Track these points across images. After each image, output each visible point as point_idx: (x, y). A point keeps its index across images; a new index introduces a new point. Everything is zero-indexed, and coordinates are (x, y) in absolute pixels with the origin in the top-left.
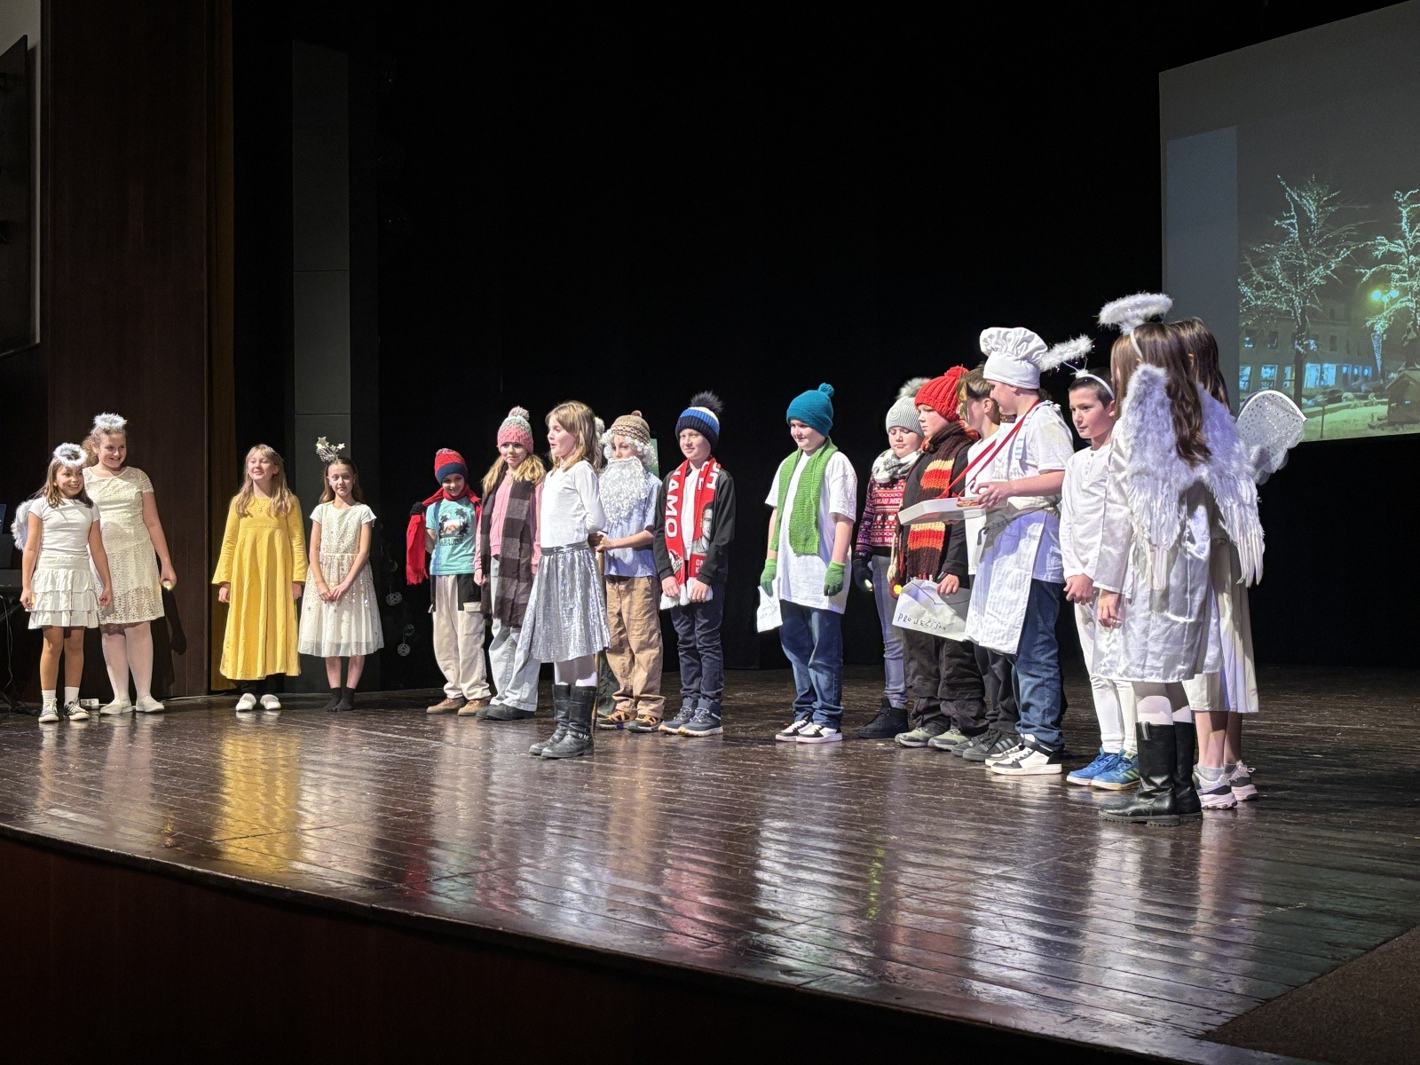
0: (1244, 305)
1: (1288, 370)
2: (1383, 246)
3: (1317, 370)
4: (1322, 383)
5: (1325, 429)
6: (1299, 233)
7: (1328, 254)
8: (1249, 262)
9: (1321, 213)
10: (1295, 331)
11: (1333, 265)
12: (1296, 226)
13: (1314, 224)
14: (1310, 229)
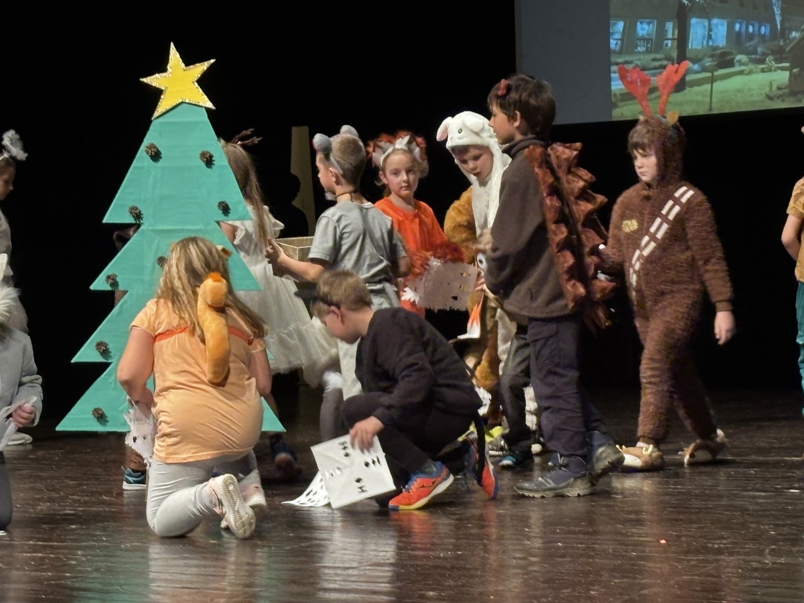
1: (670, 26)
3: (704, 27)
4: (710, 43)
5: (714, 100)
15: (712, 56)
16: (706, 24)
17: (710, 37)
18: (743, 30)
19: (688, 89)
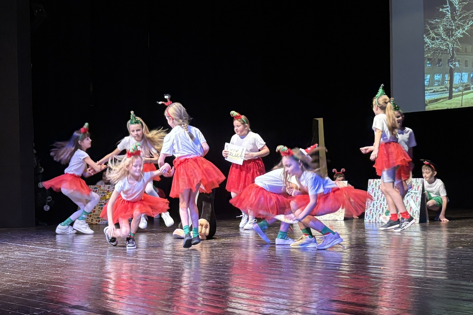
0: (426, 47)
1: (447, 76)
4: (462, 81)
5: (463, 102)
6: (451, 14)
7: (464, 23)
8: (428, 28)
9: (461, 5)
10: (449, 58)
11: (466, 28)
12: (450, 11)
13: (457, 10)
14: (456, 12)
15: (462, 86)
16: (460, 75)
17: (461, 79)
19: (453, 99)
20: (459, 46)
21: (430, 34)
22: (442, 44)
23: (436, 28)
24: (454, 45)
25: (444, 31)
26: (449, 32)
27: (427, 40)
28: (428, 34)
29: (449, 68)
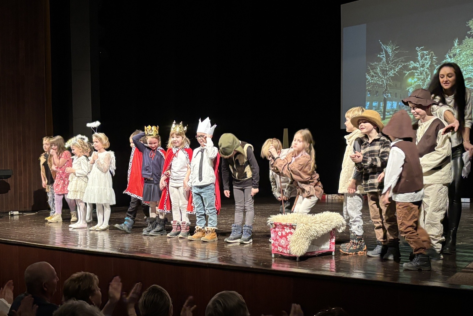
0: (367, 82)
1: (381, 103)
2: (412, 64)
3: (391, 104)
4: (392, 108)
6: (386, 59)
7: (395, 66)
8: (369, 68)
9: (393, 53)
10: (384, 91)
11: (396, 70)
12: (385, 57)
13: (390, 57)
14: (389, 58)
15: (392, 111)
16: (391, 103)
17: (392, 106)
18: (401, 105)
19: (386, 120)
20: (391, 82)
21: (370, 73)
22: (379, 80)
23: (375, 68)
24: (387, 82)
25: (381, 71)
26: (384, 72)
27: (368, 77)
28: (369, 73)
29: (383, 97)
